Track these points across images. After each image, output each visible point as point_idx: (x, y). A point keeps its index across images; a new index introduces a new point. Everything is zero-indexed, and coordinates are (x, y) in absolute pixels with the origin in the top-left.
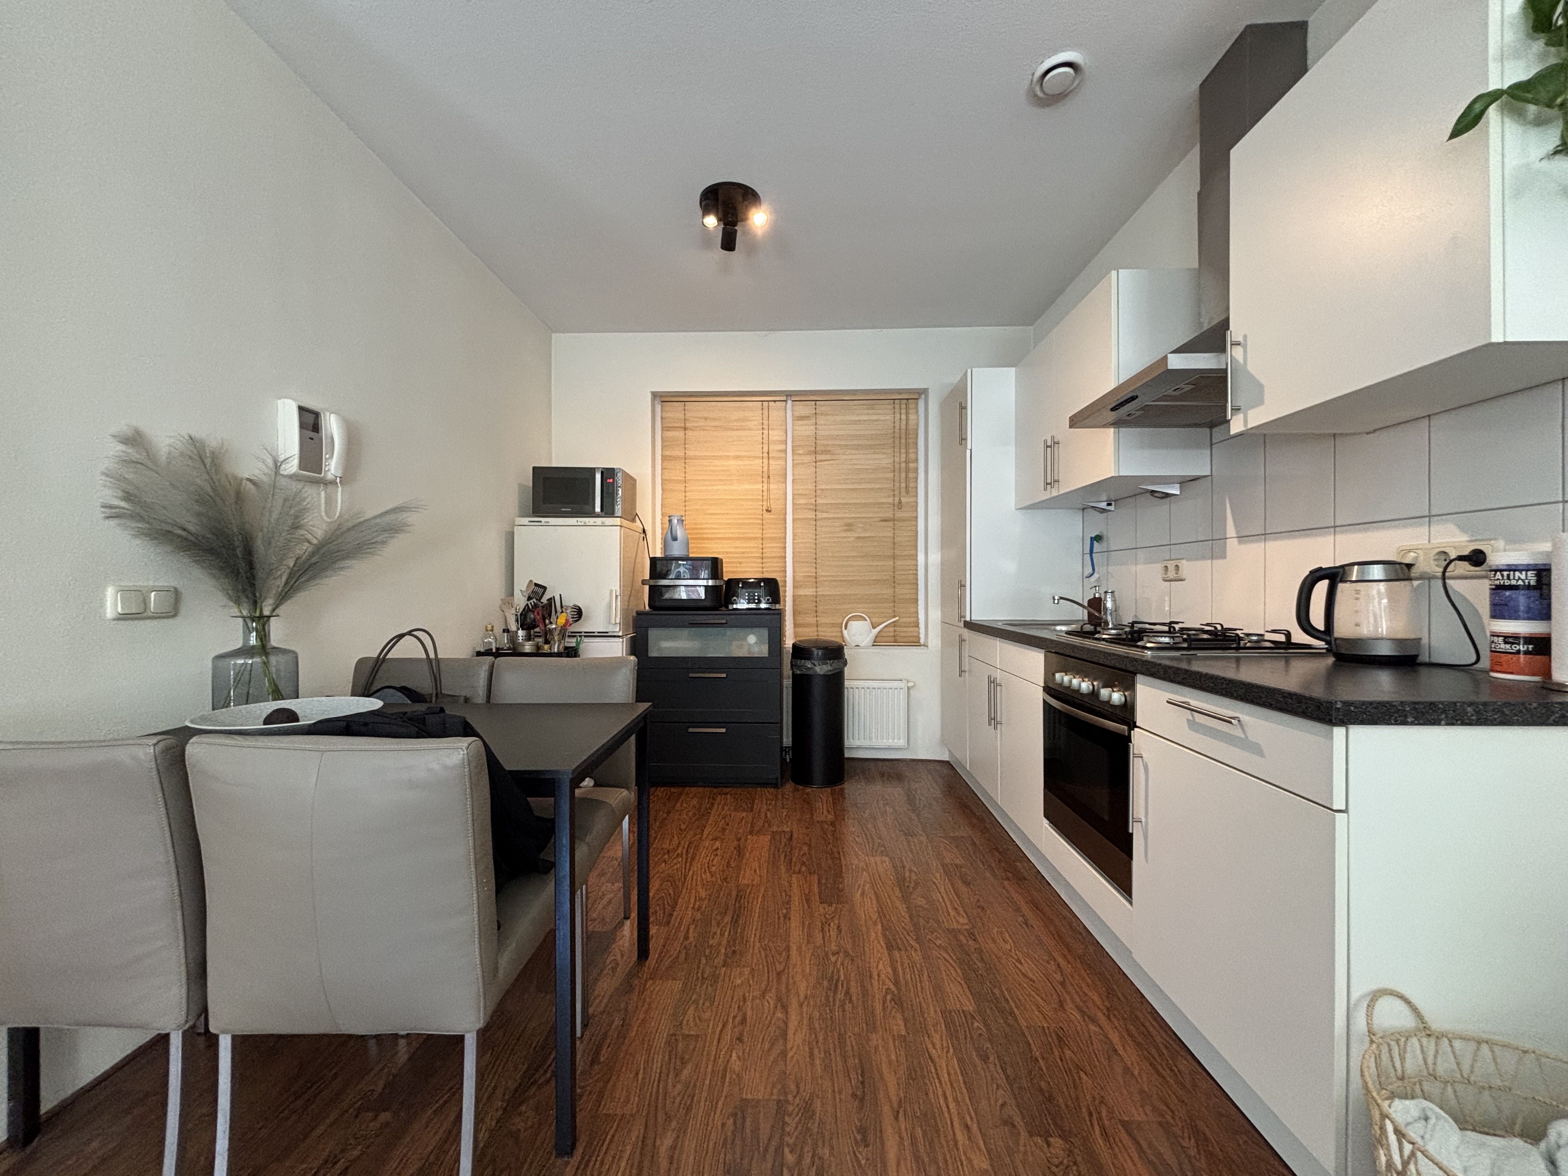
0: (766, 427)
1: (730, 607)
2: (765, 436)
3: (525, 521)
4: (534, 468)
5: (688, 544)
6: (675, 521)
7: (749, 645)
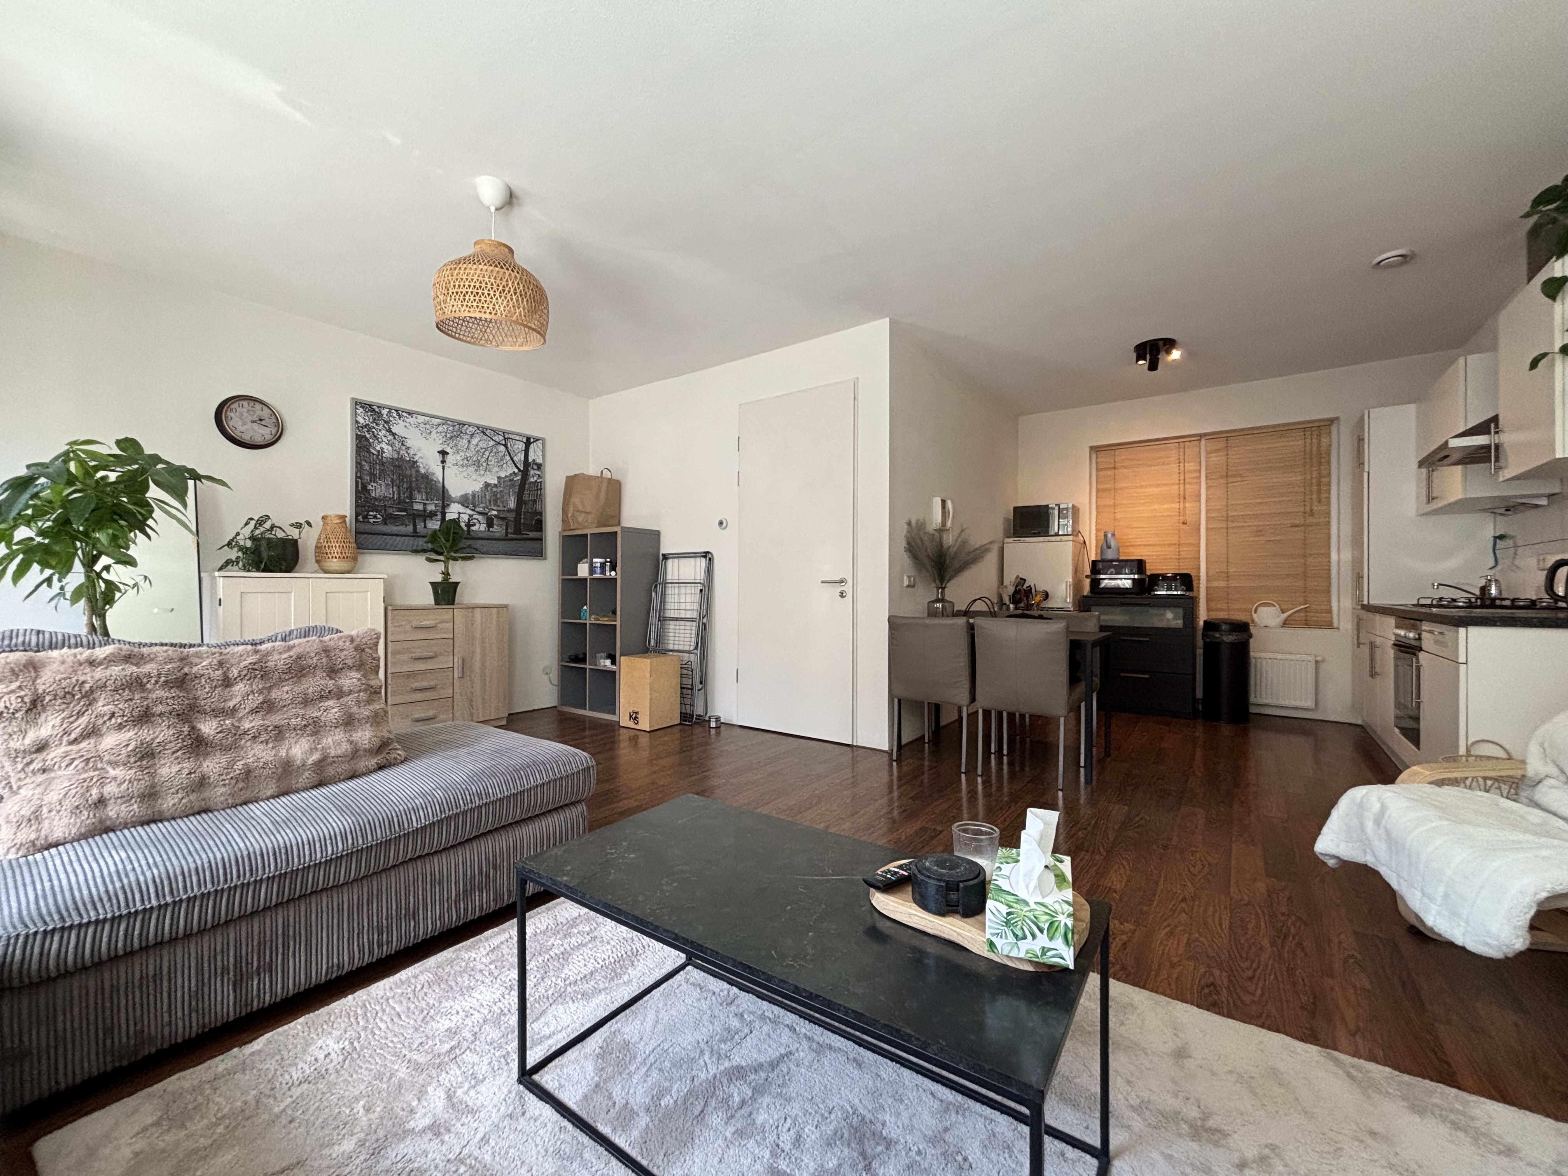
0: (1182, 460)
1: (1152, 593)
2: (1182, 468)
3: (1011, 540)
4: (1015, 508)
5: (1119, 550)
6: (1109, 535)
7: (1168, 620)
